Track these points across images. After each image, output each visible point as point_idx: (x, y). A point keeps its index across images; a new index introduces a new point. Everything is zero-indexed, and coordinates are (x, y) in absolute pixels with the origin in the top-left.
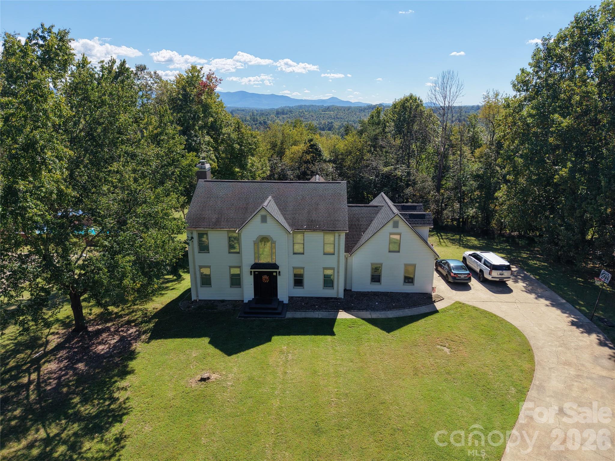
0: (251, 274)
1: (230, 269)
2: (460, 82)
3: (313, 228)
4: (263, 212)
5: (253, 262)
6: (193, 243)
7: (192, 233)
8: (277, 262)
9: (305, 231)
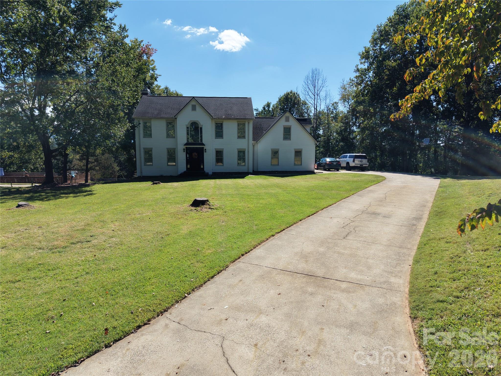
0: (184, 151)
1: (167, 151)
2: (324, 77)
3: (229, 117)
4: (193, 103)
5: (185, 142)
6: (139, 130)
7: (139, 121)
8: (204, 142)
9: (224, 119)
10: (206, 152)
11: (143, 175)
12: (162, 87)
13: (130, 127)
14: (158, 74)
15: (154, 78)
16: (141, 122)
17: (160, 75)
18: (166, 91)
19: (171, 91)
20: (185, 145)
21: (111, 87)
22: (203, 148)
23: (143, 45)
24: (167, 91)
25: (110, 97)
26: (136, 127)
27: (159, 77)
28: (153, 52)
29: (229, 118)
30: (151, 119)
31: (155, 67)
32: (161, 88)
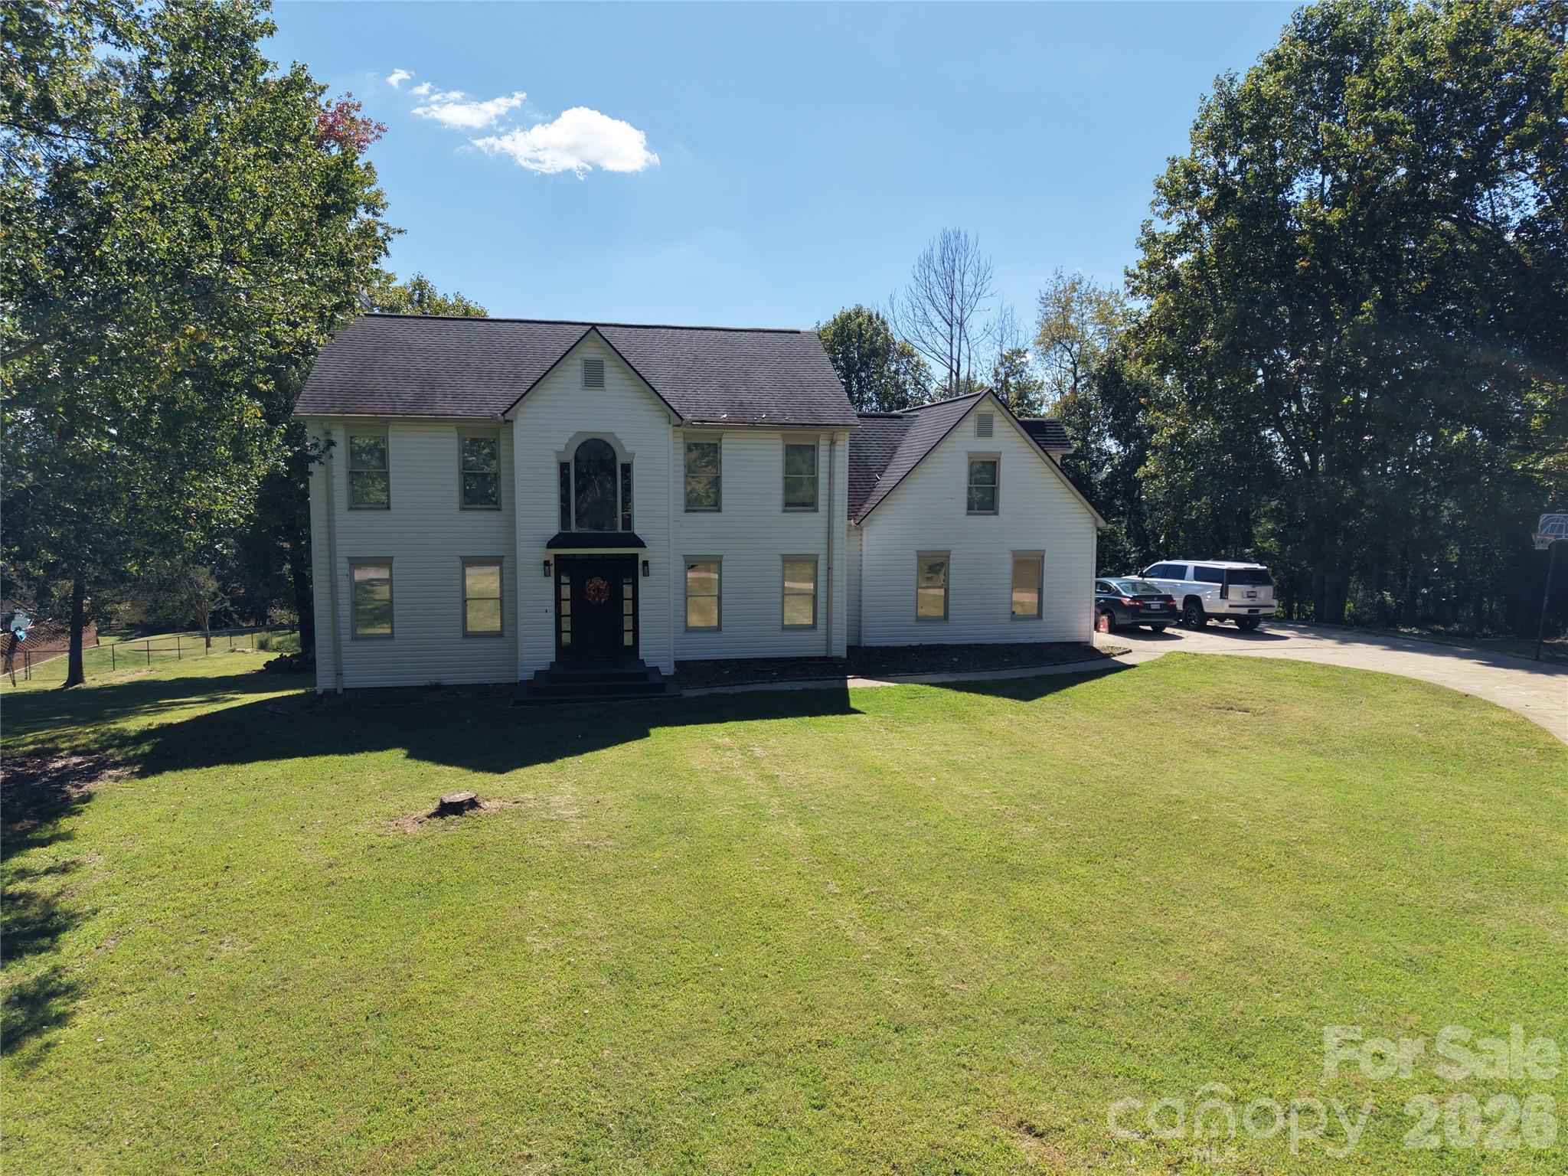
0: (547, 574)
1: (464, 570)
2: (982, 263)
3: (749, 419)
4: (591, 351)
5: (553, 528)
6: (329, 473)
7: (328, 433)
8: (639, 529)
9: (727, 426)
10: (646, 574)
11: (348, 685)
12: (403, 280)
13: (287, 460)
14: (392, 226)
15: (373, 241)
16: (339, 436)
17: (400, 232)
18: (416, 297)
19: (439, 296)
20: (552, 544)
21: (189, 263)
22: (636, 556)
23: (328, 105)
24: (421, 295)
25: (185, 315)
26: (313, 459)
27: (395, 237)
28: (371, 137)
29: (748, 424)
30: (387, 421)
31: (378, 194)
32: (394, 285)
